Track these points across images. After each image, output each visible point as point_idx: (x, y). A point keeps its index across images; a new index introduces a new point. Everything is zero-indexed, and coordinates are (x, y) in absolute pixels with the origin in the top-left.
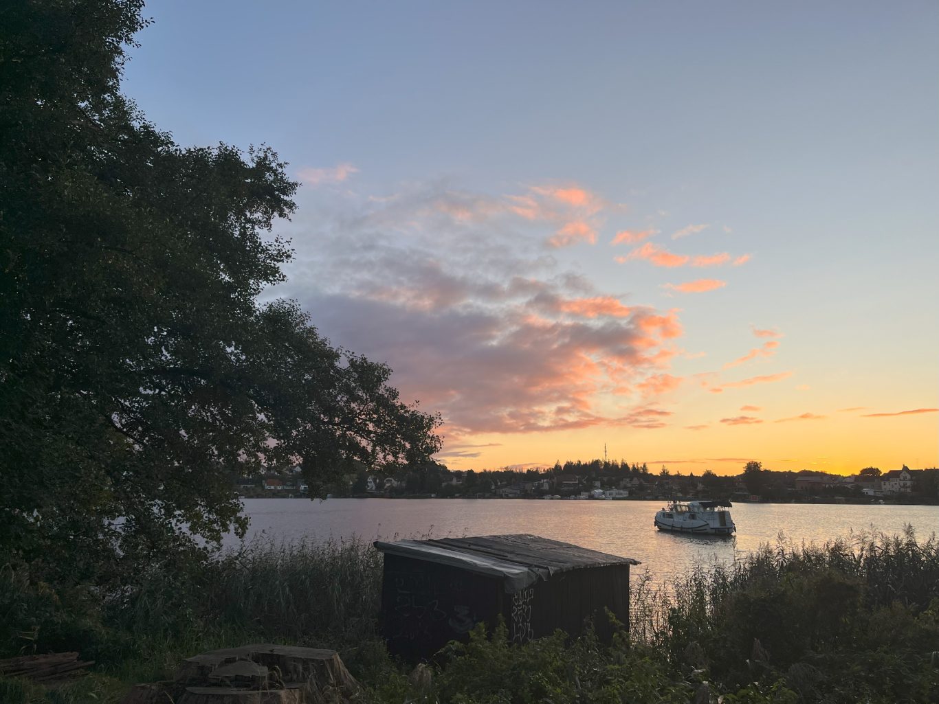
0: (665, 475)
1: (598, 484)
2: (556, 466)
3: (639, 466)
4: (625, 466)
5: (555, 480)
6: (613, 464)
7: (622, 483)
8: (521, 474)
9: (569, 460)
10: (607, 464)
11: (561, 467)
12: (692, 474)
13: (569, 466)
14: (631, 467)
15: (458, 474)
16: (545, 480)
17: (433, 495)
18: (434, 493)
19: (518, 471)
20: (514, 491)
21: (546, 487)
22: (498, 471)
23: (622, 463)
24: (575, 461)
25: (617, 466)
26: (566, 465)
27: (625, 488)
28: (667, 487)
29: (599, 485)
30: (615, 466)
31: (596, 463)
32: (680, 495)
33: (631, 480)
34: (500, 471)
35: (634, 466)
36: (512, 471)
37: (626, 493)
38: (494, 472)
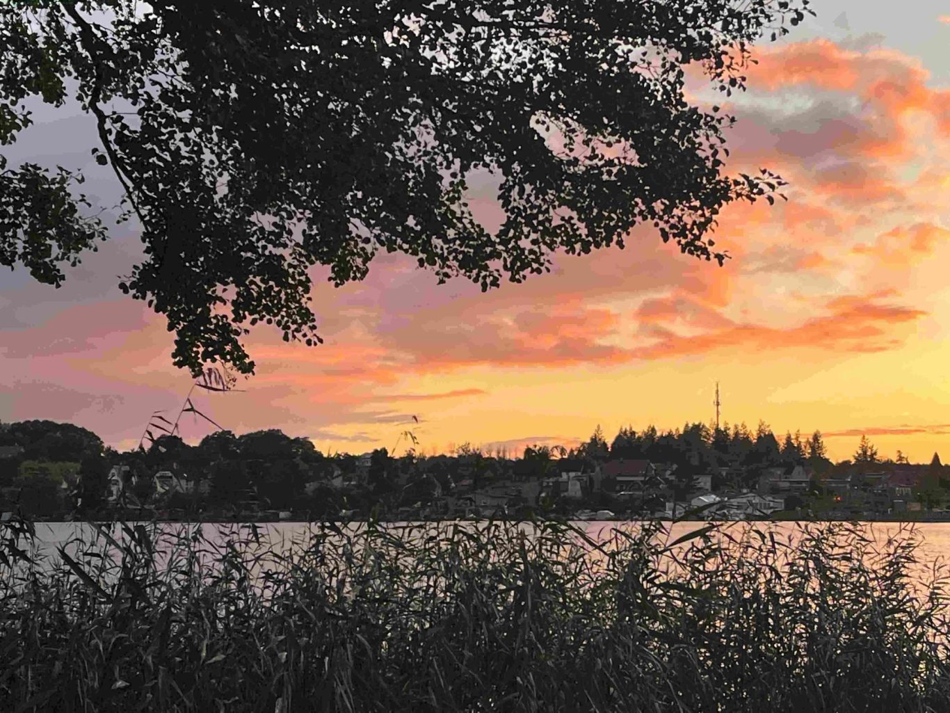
0: (866, 462)
1: (705, 481)
2: (594, 440)
3: (803, 440)
4: (767, 440)
5: (597, 474)
6: (737, 434)
7: (766, 481)
8: (503, 463)
9: (626, 427)
10: (721, 435)
11: (605, 444)
12: (936, 458)
13: (627, 443)
14: (782, 443)
15: (347, 463)
16: (572, 474)
17: (282, 515)
18: (284, 509)
19: (494, 455)
20: (495, 502)
21: (575, 490)
22: (443, 457)
23: (760, 431)
24: (640, 429)
25: (747, 439)
26: (619, 438)
27: (775, 491)
28: (878, 489)
29: (708, 486)
30: (741, 441)
31: (695, 431)
32: (916, 507)
33: (789, 472)
34: (448, 455)
35: (789, 439)
36: (479, 456)
37: (779, 503)
38: (432, 458)
